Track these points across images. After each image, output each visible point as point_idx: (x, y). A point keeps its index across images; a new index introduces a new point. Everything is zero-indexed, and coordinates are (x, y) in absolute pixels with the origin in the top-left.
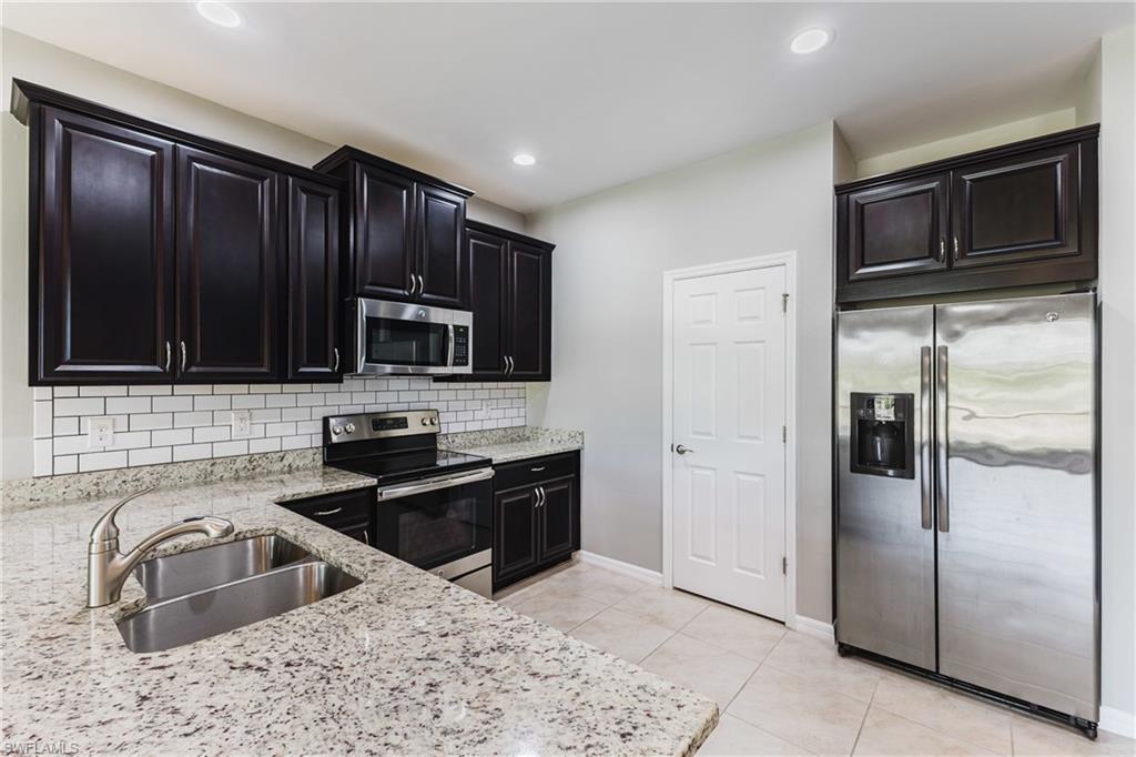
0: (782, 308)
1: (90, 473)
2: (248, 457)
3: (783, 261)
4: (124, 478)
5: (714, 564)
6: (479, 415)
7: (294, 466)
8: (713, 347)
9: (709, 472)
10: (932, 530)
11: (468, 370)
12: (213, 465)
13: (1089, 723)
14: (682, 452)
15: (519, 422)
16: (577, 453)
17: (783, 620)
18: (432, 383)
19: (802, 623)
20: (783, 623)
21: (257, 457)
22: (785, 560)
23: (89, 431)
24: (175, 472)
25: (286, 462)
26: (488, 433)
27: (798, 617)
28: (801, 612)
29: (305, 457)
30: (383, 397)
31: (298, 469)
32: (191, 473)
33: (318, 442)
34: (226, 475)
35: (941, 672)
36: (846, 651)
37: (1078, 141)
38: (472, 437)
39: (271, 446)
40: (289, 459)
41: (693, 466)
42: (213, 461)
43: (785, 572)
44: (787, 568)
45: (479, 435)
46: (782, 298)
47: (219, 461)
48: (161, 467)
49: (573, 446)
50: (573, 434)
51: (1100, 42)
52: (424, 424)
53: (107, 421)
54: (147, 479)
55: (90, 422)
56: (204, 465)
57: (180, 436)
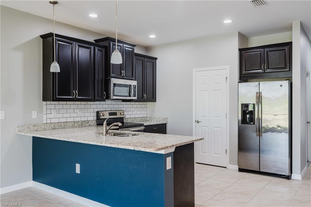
0: (225, 81)
1: (53, 123)
2: (81, 122)
3: (225, 68)
4: (59, 125)
5: (207, 154)
6: (134, 113)
7: (91, 125)
8: (207, 91)
9: (206, 128)
10: (259, 137)
11: (136, 98)
12: (75, 123)
13: (288, 176)
14: (198, 122)
15: (145, 116)
16: (166, 124)
17: (226, 167)
18: (122, 102)
19: (230, 166)
20: (226, 168)
21: (83, 122)
22: (226, 150)
23: (52, 113)
24: (68, 124)
25: (89, 124)
26: (136, 119)
27: (230, 165)
28: (230, 164)
29: (93, 123)
31: (91, 126)
32: (70, 125)
33: (95, 118)
34: (77, 126)
35: (260, 171)
36: (241, 170)
37: (289, 45)
38: (132, 119)
39: (85, 119)
41: (201, 126)
42: (75, 122)
43: (226, 153)
44: (227, 152)
45: (134, 119)
46: (226, 78)
47: (76, 122)
48: (65, 123)
49: (165, 122)
50: (164, 119)
51: (292, 23)
52: (121, 115)
53: (55, 110)
54: (63, 125)
55: (52, 110)
56: (73, 123)
57: (68, 115)
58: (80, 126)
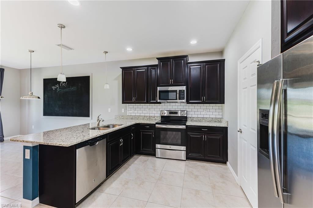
1: (132, 116)
2: (149, 116)
6: (202, 113)
11: (185, 101)
24: (140, 117)
26: (205, 118)
29: (158, 118)
30: (174, 107)
39: (153, 115)
40: (155, 118)
45: (202, 119)
55: (132, 109)
56: (143, 117)
57: (141, 112)
58: (148, 119)
